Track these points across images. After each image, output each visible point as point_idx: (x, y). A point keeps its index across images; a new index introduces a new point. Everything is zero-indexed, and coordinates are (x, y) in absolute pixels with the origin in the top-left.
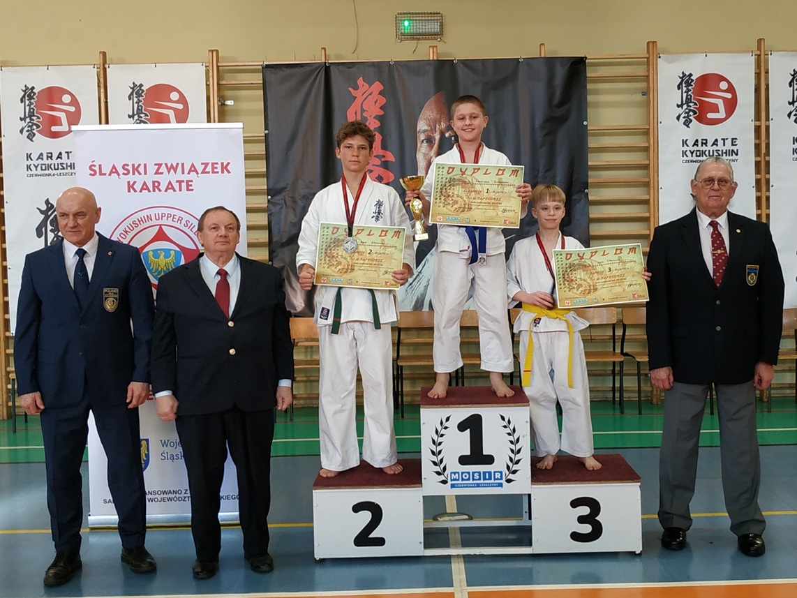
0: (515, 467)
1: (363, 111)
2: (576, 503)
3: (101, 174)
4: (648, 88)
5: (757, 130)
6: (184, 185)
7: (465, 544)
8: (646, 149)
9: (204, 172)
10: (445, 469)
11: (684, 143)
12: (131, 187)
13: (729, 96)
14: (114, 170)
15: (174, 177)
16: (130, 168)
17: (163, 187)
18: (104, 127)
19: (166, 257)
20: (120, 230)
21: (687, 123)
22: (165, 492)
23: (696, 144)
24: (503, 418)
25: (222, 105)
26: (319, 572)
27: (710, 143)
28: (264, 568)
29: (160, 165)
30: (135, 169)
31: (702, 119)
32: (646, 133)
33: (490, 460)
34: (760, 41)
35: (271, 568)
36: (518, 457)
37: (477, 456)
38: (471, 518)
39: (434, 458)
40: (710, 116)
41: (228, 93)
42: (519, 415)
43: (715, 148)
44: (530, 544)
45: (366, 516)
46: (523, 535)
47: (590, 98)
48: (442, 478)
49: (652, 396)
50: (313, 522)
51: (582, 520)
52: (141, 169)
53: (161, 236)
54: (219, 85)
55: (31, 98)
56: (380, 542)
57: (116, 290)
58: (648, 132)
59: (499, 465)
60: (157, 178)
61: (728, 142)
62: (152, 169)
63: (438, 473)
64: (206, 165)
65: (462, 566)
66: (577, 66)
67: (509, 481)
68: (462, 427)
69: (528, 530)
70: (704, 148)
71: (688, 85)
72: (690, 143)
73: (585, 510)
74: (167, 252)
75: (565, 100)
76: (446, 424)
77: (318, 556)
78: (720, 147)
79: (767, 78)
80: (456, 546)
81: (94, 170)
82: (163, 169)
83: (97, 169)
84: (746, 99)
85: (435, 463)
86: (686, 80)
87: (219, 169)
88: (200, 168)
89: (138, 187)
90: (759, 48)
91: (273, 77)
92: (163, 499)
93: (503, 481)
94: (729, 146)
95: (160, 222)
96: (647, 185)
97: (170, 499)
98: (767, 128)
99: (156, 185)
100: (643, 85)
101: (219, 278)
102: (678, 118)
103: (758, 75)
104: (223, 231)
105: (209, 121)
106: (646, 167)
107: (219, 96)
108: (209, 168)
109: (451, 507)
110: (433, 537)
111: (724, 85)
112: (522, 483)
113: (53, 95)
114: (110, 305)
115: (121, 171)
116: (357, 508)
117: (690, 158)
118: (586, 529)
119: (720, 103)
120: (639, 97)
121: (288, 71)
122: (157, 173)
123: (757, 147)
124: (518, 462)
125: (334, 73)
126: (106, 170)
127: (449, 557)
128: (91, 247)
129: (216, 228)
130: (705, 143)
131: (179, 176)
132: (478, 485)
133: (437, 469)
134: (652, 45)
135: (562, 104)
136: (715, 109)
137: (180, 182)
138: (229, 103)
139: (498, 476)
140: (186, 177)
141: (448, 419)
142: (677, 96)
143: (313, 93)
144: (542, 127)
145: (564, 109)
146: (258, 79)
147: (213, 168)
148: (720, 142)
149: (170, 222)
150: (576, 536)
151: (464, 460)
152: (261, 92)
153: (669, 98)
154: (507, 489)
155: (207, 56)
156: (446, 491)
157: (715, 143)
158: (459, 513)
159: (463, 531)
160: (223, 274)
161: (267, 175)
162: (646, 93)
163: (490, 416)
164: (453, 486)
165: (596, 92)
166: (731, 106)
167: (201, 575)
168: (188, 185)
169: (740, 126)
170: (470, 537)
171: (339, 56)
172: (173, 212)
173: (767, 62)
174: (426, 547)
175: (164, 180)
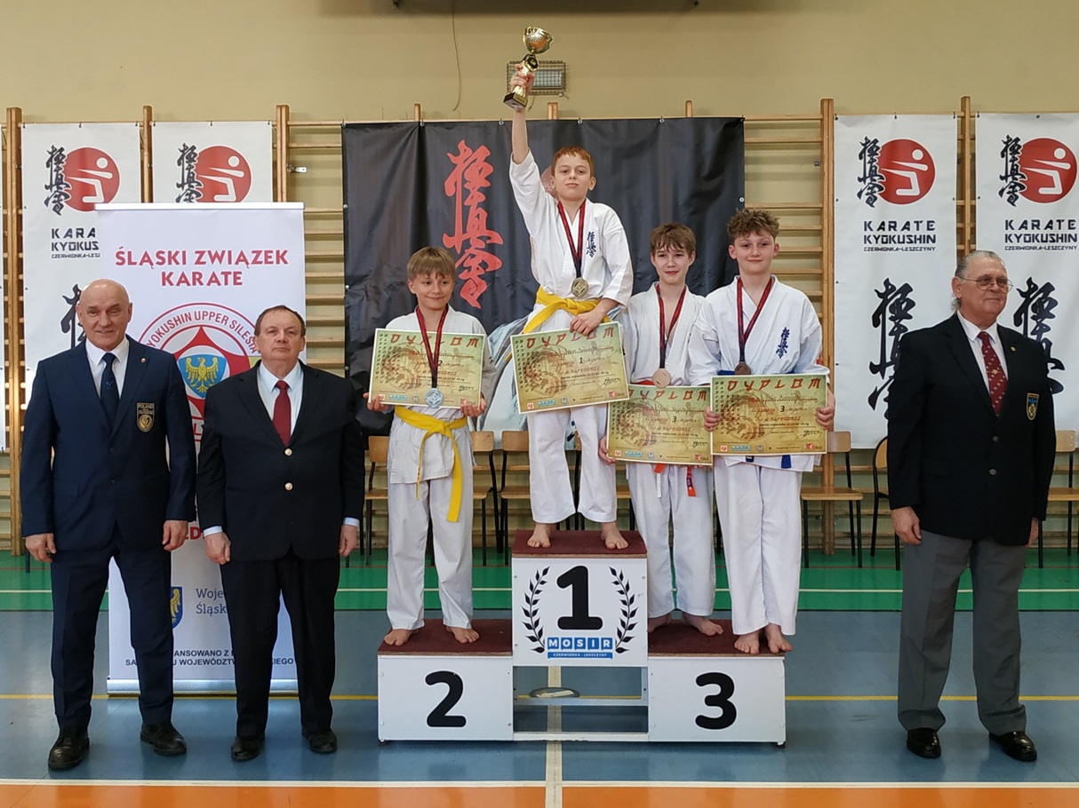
0: (628, 634)
1: (464, 181)
2: (703, 680)
3: (130, 263)
4: (822, 156)
5: (961, 210)
6: (231, 278)
7: (566, 728)
8: (819, 233)
9: (255, 262)
10: (541, 633)
11: (867, 226)
12: (166, 279)
13: (924, 168)
14: (146, 259)
15: (218, 268)
16: (166, 256)
17: (205, 280)
18: (147, 205)
19: (207, 364)
20: (152, 331)
21: (871, 201)
22: (200, 653)
23: (882, 227)
24: (614, 572)
25: (292, 173)
26: (384, 757)
27: (899, 227)
28: (326, 748)
29: (201, 253)
30: (172, 258)
31: (889, 196)
32: (820, 212)
33: (596, 623)
34: (964, 99)
35: (334, 747)
36: (632, 621)
37: (581, 618)
38: (577, 695)
39: (528, 620)
40: (900, 192)
41: (299, 158)
42: (633, 569)
43: (906, 232)
44: (645, 730)
45: (443, 689)
46: (637, 718)
47: (748, 169)
48: (537, 645)
49: (823, 545)
50: (377, 695)
51: (710, 701)
52: (179, 258)
53: (202, 339)
54: (288, 148)
55: (59, 161)
56: (459, 722)
57: (152, 406)
58: (821, 211)
59: (609, 630)
60: (199, 268)
61: (923, 226)
62: (193, 257)
63: (533, 639)
64: (258, 253)
65: (559, 754)
66: (732, 129)
67: (620, 650)
68: (563, 582)
69: (644, 711)
70: (892, 233)
71: (872, 153)
72: (875, 226)
73: (714, 689)
74: (209, 358)
75: (717, 170)
76: (543, 578)
77: (383, 737)
78: (913, 231)
79: (973, 146)
80: (554, 729)
81: (123, 259)
82: (206, 258)
83: (125, 256)
84: (946, 172)
85: (528, 626)
86: (869, 147)
87: (274, 259)
88: (250, 257)
89: (174, 279)
90: (963, 109)
91: (356, 138)
92: (198, 662)
93: (613, 651)
94: (923, 231)
95: (201, 322)
96: (820, 277)
97: (206, 662)
98: (973, 209)
99: (197, 278)
100: (815, 153)
101: (277, 392)
102: (860, 195)
103: (962, 142)
104: (281, 335)
105: (275, 200)
106: (819, 255)
107: (288, 162)
108: (262, 258)
109: (554, 680)
110: (525, 717)
111: (917, 155)
112: (636, 653)
113: (85, 158)
114: (144, 424)
115: (155, 260)
116: (432, 679)
117: (874, 245)
118: (716, 712)
119: (913, 177)
120: (811, 168)
121: (372, 132)
122: (198, 262)
123: (960, 232)
124: (631, 627)
125: (430, 136)
126: (137, 258)
127: (544, 743)
128: (121, 352)
129: (274, 331)
130: (893, 226)
131: (225, 266)
132: (582, 655)
133: (531, 633)
134: (827, 103)
135: (711, 176)
136: (906, 184)
137: (226, 274)
138: (301, 170)
139: (606, 643)
140: (233, 268)
141: (545, 572)
142: (858, 168)
143: (404, 158)
144: (688, 204)
145: (715, 182)
146: (336, 141)
147: (267, 257)
148: (913, 226)
149: (213, 322)
150: (703, 722)
151: (564, 623)
152: (340, 157)
153: (848, 170)
154: (618, 661)
155: (275, 113)
156: (541, 660)
157: (907, 226)
158: (563, 689)
159: (566, 711)
160: (283, 387)
161: (345, 259)
162: (819, 162)
163: (598, 569)
164: (550, 655)
165: (756, 161)
166: (927, 180)
167: (241, 756)
168: (236, 278)
169: (939, 205)
170: (574, 718)
171: (437, 115)
172: (217, 310)
173: (973, 126)
174: (516, 729)
175: (207, 270)
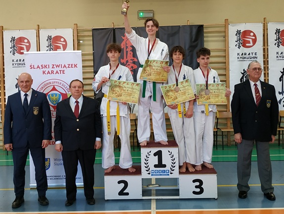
0: (173, 169)
1: (126, 44)
2: (194, 181)
3: (34, 68)
4: (225, 35)
5: (264, 49)
6: (62, 72)
7: (156, 195)
8: (225, 56)
10: (149, 169)
11: (238, 54)
12: (44, 72)
13: (254, 38)
14: (38, 67)
15: (58, 69)
16: (44, 66)
17: (55, 72)
18: (39, 52)
19: (56, 96)
20: (40, 87)
21: (239, 47)
22: (55, 176)
23: (242, 54)
24: (169, 152)
25: (79, 42)
26: (107, 205)
27: (247, 54)
28: (92, 203)
29: (54, 65)
31: (244, 46)
33: (165, 166)
34: (264, 18)
35: (94, 203)
36: (174, 165)
37: (160, 165)
38: (160, 186)
39: (146, 165)
40: (247, 45)
41: (81, 38)
42: (174, 150)
43: (249, 56)
44: (179, 195)
45: (122, 185)
46: (177, 192)
47: (205, 39)
48: (148, 172)
50: (104, 187)
51: (196, 187)
52: (47, 66)
53: (54, 89)
54: (77, 36)
55: (14, 41)
56: (127, 194)
57: (38, 108)
58: (226, 51)
59: (168, 168)
60: (53, 69)
61: (254, 54)
62: (51, 66)
63: (147, 171)
64: (69, 65)
65: (155, 202)
66: (201, 27)
67: (171, 173)
68: (155, 155)
69: (178, 190)
70: (245, 56)
71: (239, 34)
72: (240, 54)
73: (198, 184)
74: (56, 94)
75: (196, 40)
76: (150, 154)
77: (106, 199)
78: (251, 55)
79: (267, 31)
80: (154, 195)
81: (32, 67)
84: (260, 39)
85: (146, 167)
86: (238, 32)
87: (74, 66)
88: (67, 66)
89: (46, 72)
90: (264, 21)
91: (96, 33)
92: (55, 179)
93: (169, 173)
95: (54, 84)
96: (225, 69)
97: (57, 179)
98: (268, 49)
99: (52, 72)
100: (223, 34)
101: (76, 104)
102: (236, 46)
103: (264, 30)
104: (77, 89)
105: (74, 50)
106: (225, 63)
107: (77, 39)
109: (153, 182)
110: (145, 192)
111: (252, 34)
112: (176, 174)
113: (21, 39)
115: (41, 67)
116: (119, 182)
117: (240, 60)
118: (198, 190)
119: (251, 40)
120: (222, 38)
121: (100, 31)
123: (264, 55)
124: (174, 167)
125: (116, 31)
126: (36, 67)
127: (151, 199)
128: (30, 93)
129: (75, 87)
130: (245, 54)
131: (60, 69)
132: (161, 175)
133: (147, 169)
134: (226, 20)
135: (194, 42)
136: (249, 42)
137: (60, 71)
138: (81, 42)
139: (167, 172)
140: (62, 69)
141: (150, 152)
142: (235, 38)
143: (109, 38)
144: (188, 49)
145: (196, 43)
146: (91, 33)
147: (72, 66)
149: (57, 84)
150: (194, 193)
151: (156, 166)
152: (92, 38)
153: (233, 39)
154: (171, 176)
155: (73, 26)
156: (149, 176)
157: (249, 54)
158: (156, 184)
159: (156, 190)
160: (77, 102)
161: (94, 66)
162: (224, 37)
163: (165, 151)
164: (152, 175)
165: (207, 37)
166: (255, 41)
169: (258, 48)
170: (159, 192)
171: (118, 26)
172: (58, 81)
173: (267, 26)
174: (143, 196)
175: (55, 70)
